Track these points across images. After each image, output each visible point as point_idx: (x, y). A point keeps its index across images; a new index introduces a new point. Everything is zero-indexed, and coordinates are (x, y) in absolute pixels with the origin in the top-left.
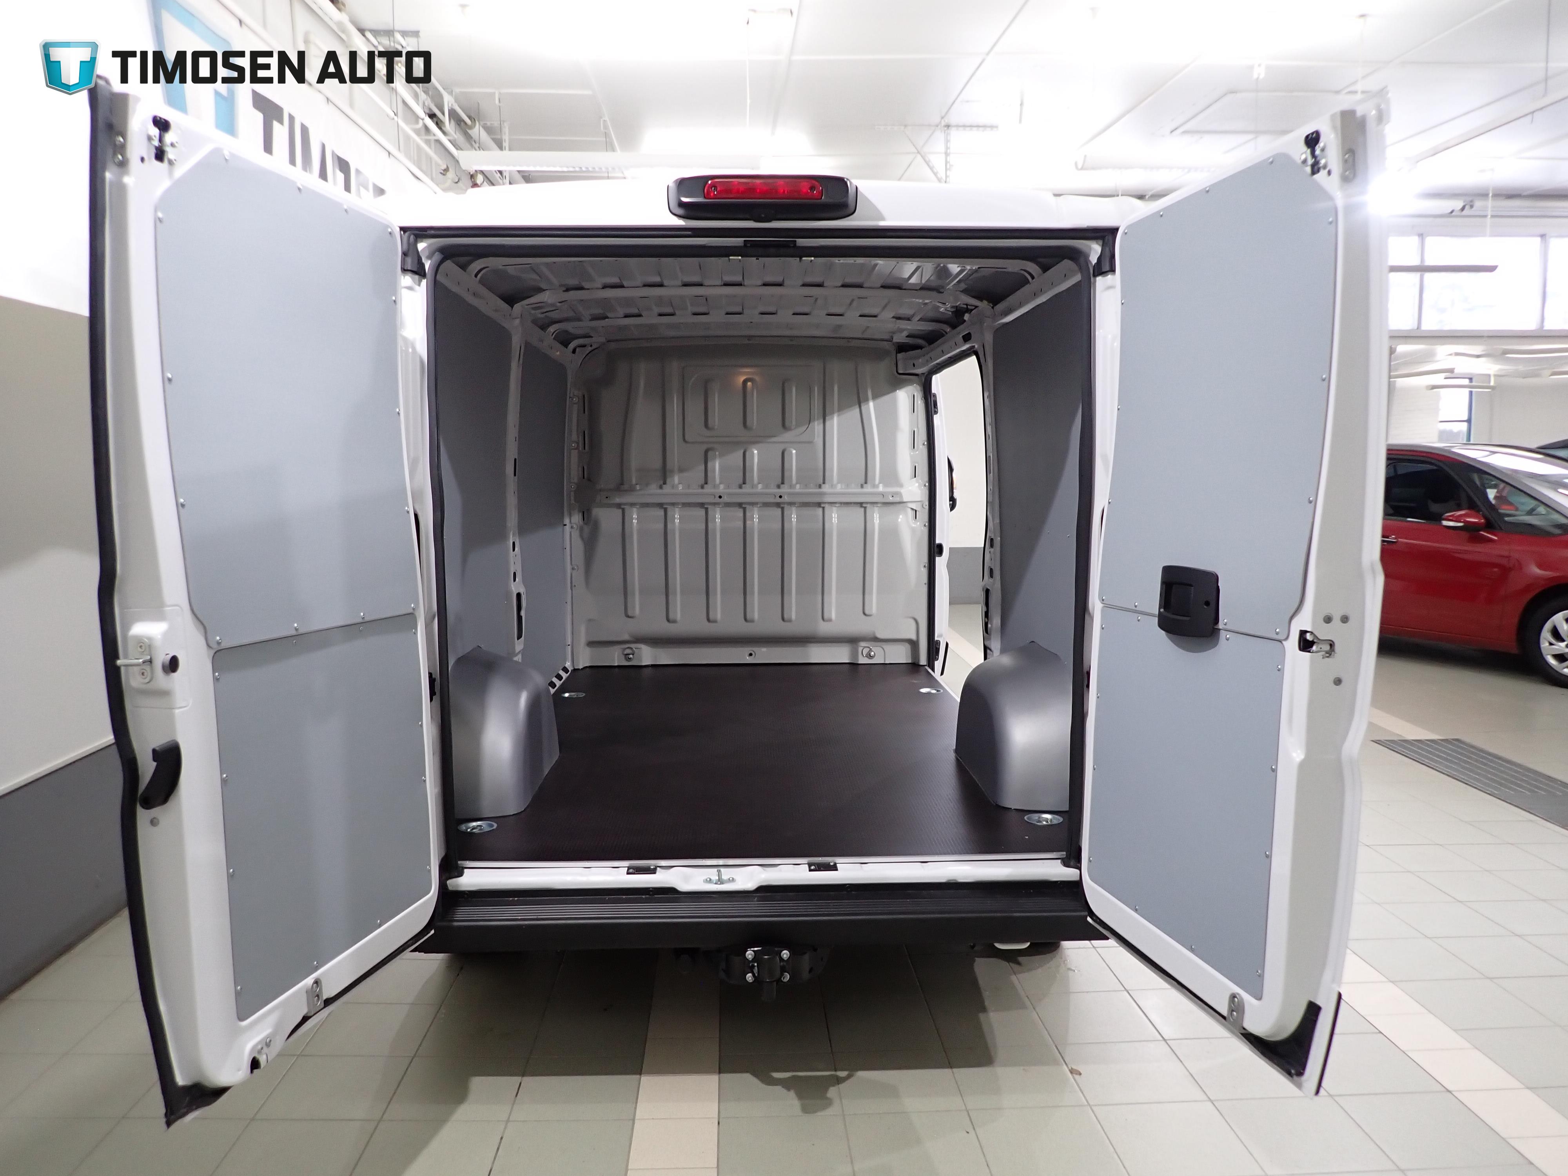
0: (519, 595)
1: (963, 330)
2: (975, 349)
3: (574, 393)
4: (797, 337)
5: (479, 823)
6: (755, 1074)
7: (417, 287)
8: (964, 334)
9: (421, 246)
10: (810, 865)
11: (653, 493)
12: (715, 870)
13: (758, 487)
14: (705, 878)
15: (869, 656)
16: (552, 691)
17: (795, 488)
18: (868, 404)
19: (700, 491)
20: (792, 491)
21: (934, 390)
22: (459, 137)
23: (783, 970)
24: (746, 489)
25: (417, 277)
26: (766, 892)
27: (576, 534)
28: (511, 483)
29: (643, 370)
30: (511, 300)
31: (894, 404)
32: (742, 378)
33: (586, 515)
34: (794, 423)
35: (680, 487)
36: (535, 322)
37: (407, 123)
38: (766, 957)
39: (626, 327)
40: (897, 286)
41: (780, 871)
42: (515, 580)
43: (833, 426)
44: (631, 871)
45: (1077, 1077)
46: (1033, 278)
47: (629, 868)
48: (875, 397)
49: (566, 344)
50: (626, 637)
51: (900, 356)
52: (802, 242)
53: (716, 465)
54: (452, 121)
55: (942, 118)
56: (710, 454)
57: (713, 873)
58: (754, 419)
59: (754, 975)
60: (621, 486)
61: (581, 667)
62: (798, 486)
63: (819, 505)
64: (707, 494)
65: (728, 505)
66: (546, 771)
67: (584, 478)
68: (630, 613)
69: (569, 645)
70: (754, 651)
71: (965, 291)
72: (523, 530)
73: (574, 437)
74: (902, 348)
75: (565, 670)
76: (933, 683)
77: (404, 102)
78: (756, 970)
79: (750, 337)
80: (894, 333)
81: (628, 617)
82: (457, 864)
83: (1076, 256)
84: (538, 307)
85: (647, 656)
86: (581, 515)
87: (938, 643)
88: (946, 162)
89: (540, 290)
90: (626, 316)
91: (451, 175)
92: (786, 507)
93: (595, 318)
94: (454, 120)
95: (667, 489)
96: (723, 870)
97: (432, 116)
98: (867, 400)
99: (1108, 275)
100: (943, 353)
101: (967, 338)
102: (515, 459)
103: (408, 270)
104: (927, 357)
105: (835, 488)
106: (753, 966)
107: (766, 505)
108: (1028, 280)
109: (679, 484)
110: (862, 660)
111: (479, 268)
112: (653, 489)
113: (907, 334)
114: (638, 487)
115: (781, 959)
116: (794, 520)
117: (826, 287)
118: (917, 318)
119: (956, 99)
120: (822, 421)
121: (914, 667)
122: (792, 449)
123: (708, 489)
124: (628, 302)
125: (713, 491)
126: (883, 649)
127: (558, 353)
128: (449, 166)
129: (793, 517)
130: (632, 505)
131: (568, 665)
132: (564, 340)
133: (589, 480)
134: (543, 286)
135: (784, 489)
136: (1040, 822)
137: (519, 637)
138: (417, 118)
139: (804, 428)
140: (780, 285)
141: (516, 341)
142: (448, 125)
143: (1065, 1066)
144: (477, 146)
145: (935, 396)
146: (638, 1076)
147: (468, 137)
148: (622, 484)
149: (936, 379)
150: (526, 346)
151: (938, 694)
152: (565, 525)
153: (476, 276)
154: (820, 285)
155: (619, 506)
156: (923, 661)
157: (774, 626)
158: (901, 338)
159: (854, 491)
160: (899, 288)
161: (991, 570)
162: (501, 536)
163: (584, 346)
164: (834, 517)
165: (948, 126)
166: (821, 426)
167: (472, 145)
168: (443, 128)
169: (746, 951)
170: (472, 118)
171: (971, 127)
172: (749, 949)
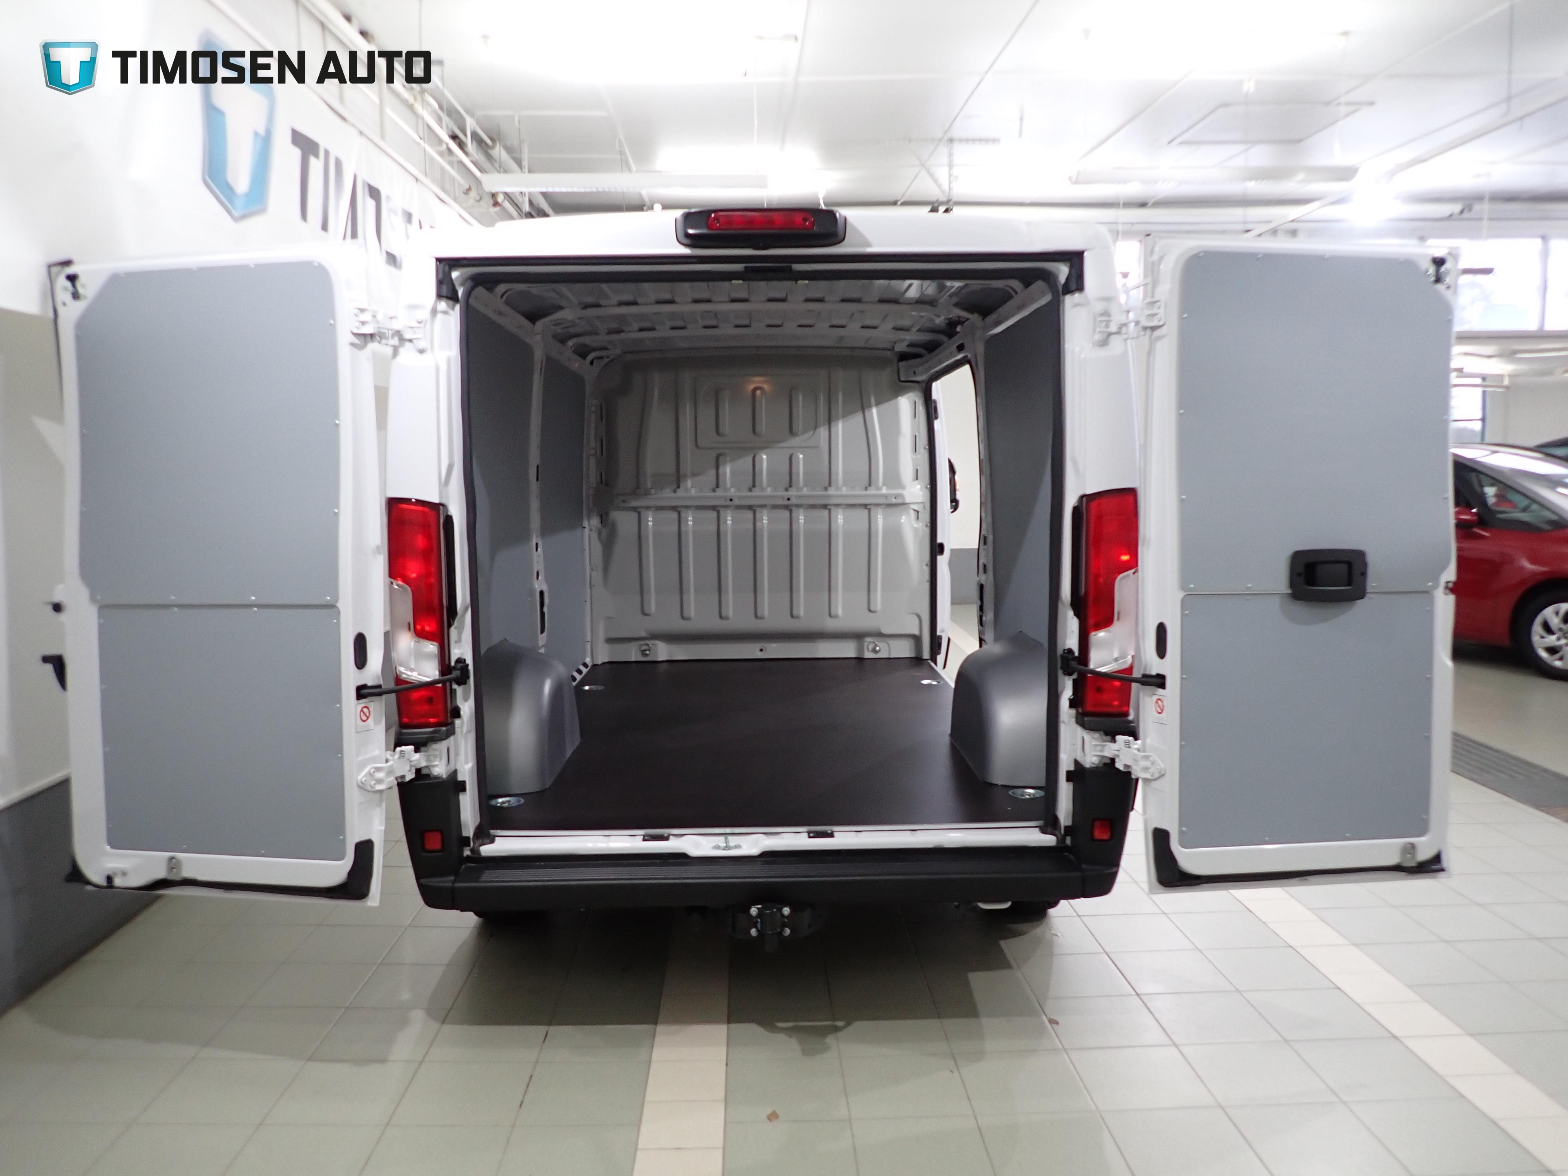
0: (542, 593)
1: (957, 341)
2: (968, 359)
3: (592, 404)
4: (804, 347)
5: (507, 799)
6: (760, 1023)
7: (451, 312)
8: (958, 344)
9: (455, 274)
10: (809, 833)
11: (667, 496)
12: (722, 838)
13: (767, 490)
14: (714, 844)
15: (874, 651)
16: (574, 684)
17: (803, 491)
18: (871, 410)
19: (712, 494)
20: (799, 493)
21: (934, 396)
22: (479, 157)
23: (784, 925)
24: (756, 492)
25: (451, 302)
26: (769, 857)
27: (595, 536)
28: (534, 487)
29: (657, 379)
30: (533, 317)
31: (896, 411)
32: (752, 387)
33: (604, 517)
34: (801, 428)
35: (693, 491)
36: (555, 337)
37: (431, 145)
38: (768, 911)
39: (641, 340)
40: (894, 301)
41: (782, 838)
42: (538, 578)
43: (837, 432)
44: (646, 838)
45: (1055, 1026)
46: (1016, 293)
47: (644, 836)
48: (878, 404)
49: (583, 356)
50: (643, 634)
51: (902, 364)
52: (797, 267)
53: (727, 470)
54: (474, 142)
55: (946, 132)
56: (721, 459)
57: (720, 841)
58: (763, 426)
59: (758, 930)
60: (637, 490)
61: (600, 662)
62: (805, 489)
63: (825, 506)
64: (720, 498)
65: (739, 507)
66: (569, 753)
67: (602, 482)
68: (646, 611)
69: (588, 642)
70: (764, 647)
71: (956, 305)
72: (546, 531)
73: (593, 444)
74: (903, 357)
75: (585, 665)
76: (935, 675)
77: (429, 127)
78: (759, 926)
79: (758, 348)
80: (895, 343)
81: (644, 614)
82: (489, 832)
83: (1048, 277)
84: (557, 324)
85: (663, 652)
86: (599, 518)
87: (940, 638)
88: (950, 175)
89: (560, 308)
90: (641, 330)
91: (473, 194)
92: (794, 509)
93: (610, 332)
94: (476, 141)
95: (681, 493)
96: (730, 838)
97: (454, 137)
98: (870, 406)
99: (1075, 294)
100: (941, 362)
101: (960, 348)
102: (538, 466)
103: (443, 297)
104: (926, 365)
105: (841, 490)
106: (757, 922)
107: (775, 507)
108: (1011, 294)
109: (692, 487)
110: (868, 655)
111: (504, 291)
112: (667, 493)
113: (908, 343)
114: (653, 491)
115: (783, 916)
116: (802, 521)
117: (828, 301)
118: (915, 329)
119: (959, 113)
120: (827, 426)
121: (917, 661)
122: (799, 454)
123: (719, 493)
124: (642, 317)
125: (724, 494)
126: (889, 645)
127: (576, 364)
128: (471, 186)
129: (801, 518)
130: (648, 508)
131: (588, 660)
132: (582, 352)
133: (607, 484)
134: (563, 303)
135: (792, 493)
136: (1023, 796)
137: (542, 631)
138: (440, 141)
139: (811, 433)
140: (783, 300)
141: (539, 355)
142: (471, 146)
143: (1044, 1017)
144: (497, 165)
145: (935, 402)
146: (654, 1026)
147: (489, 157)
148: (638, 488)
149: (936, 386)
150: (547, 360)
151: (938, 685)
152: (584, 528)
153: (502, 296)
154: (821, 300)
155: (635, 509)
156: (926, 655)
157: (782, 622)
158: (901, 347)
159: (859, 493)
160: (896, 302)
161: (985, 566)
162: (525, 537)
163: (601, 358)
164: (840, 518)
165: (951, 140)
166: (827, 432)
167: (493, 165)
168: (465, 149)
169: (750, 908)
170: (492, 139)
171: (974, 140)
172: (753, 907)
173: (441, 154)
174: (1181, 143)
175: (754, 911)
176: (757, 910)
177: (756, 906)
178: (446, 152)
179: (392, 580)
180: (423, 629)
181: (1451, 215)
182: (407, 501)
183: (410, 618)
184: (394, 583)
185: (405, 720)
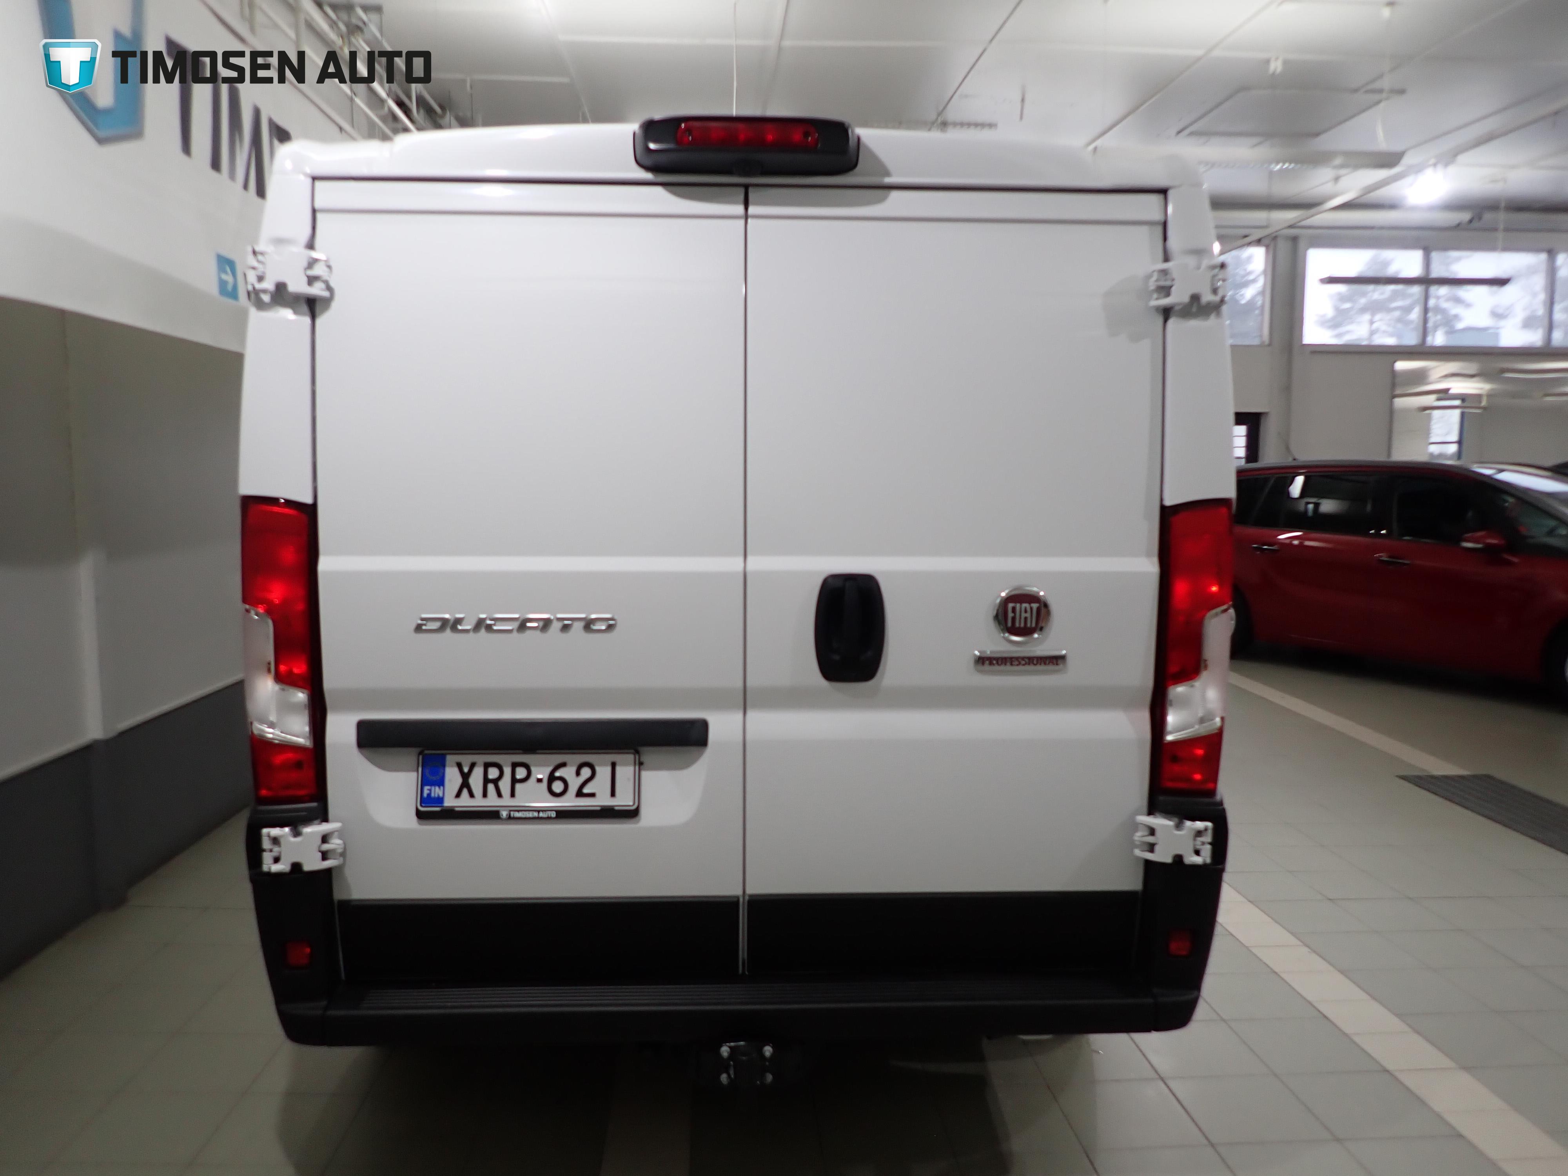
23: (765, 1070)
38: (744, 1051)
54: (422, 111)
55: (939, 114)
59: (730, 1076)
78: (731, 1071)
94: (422, 106)
97: (400, 104)
106: (729, 1065)
115: (763, 1057)
138: (382, 101)
142: (416, 111)
165: (945, 124)
168: (410, 114)
169: (721, 1046)
170: (442, 107)
171: (969, 125)
172: (724, 1044)
173: (383, 119)
174: (1192, 134)
175: (725, 1051)
176: (728, 1049)
177: (728, 1044)
178: (390, 119)
179: (247, 607)
180: (290, 672)
181: (1459, 225)
182: (274, 501)
183: (271, 657)
184: (253, 612)
185: (264, 792)
